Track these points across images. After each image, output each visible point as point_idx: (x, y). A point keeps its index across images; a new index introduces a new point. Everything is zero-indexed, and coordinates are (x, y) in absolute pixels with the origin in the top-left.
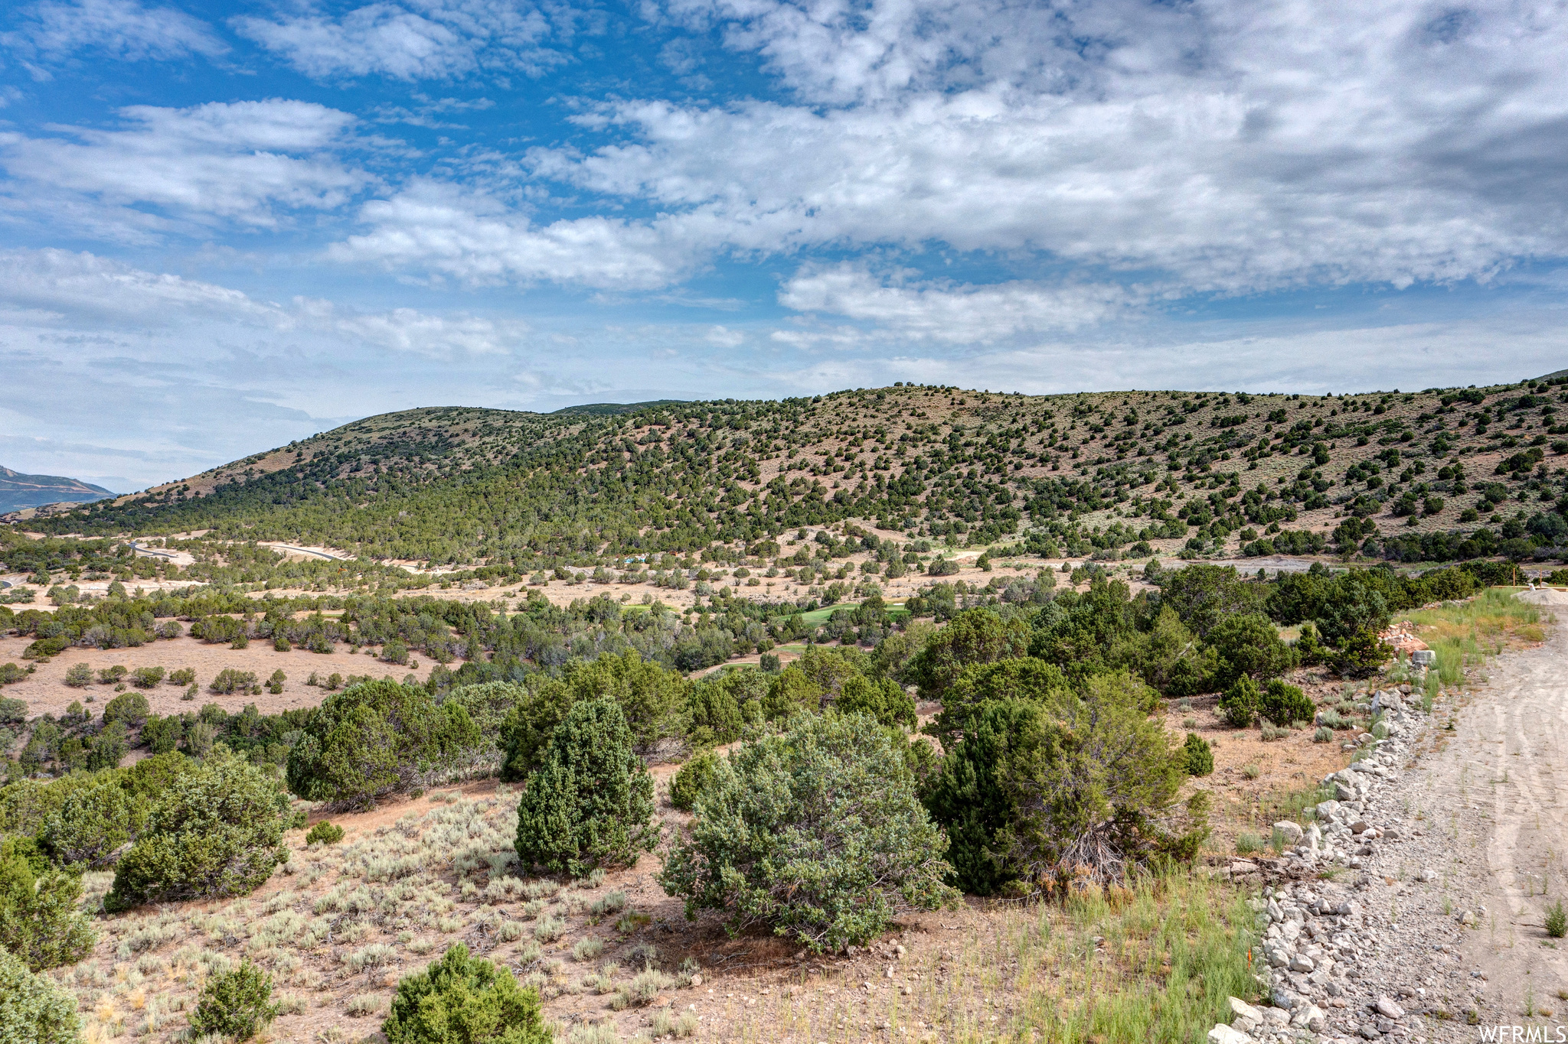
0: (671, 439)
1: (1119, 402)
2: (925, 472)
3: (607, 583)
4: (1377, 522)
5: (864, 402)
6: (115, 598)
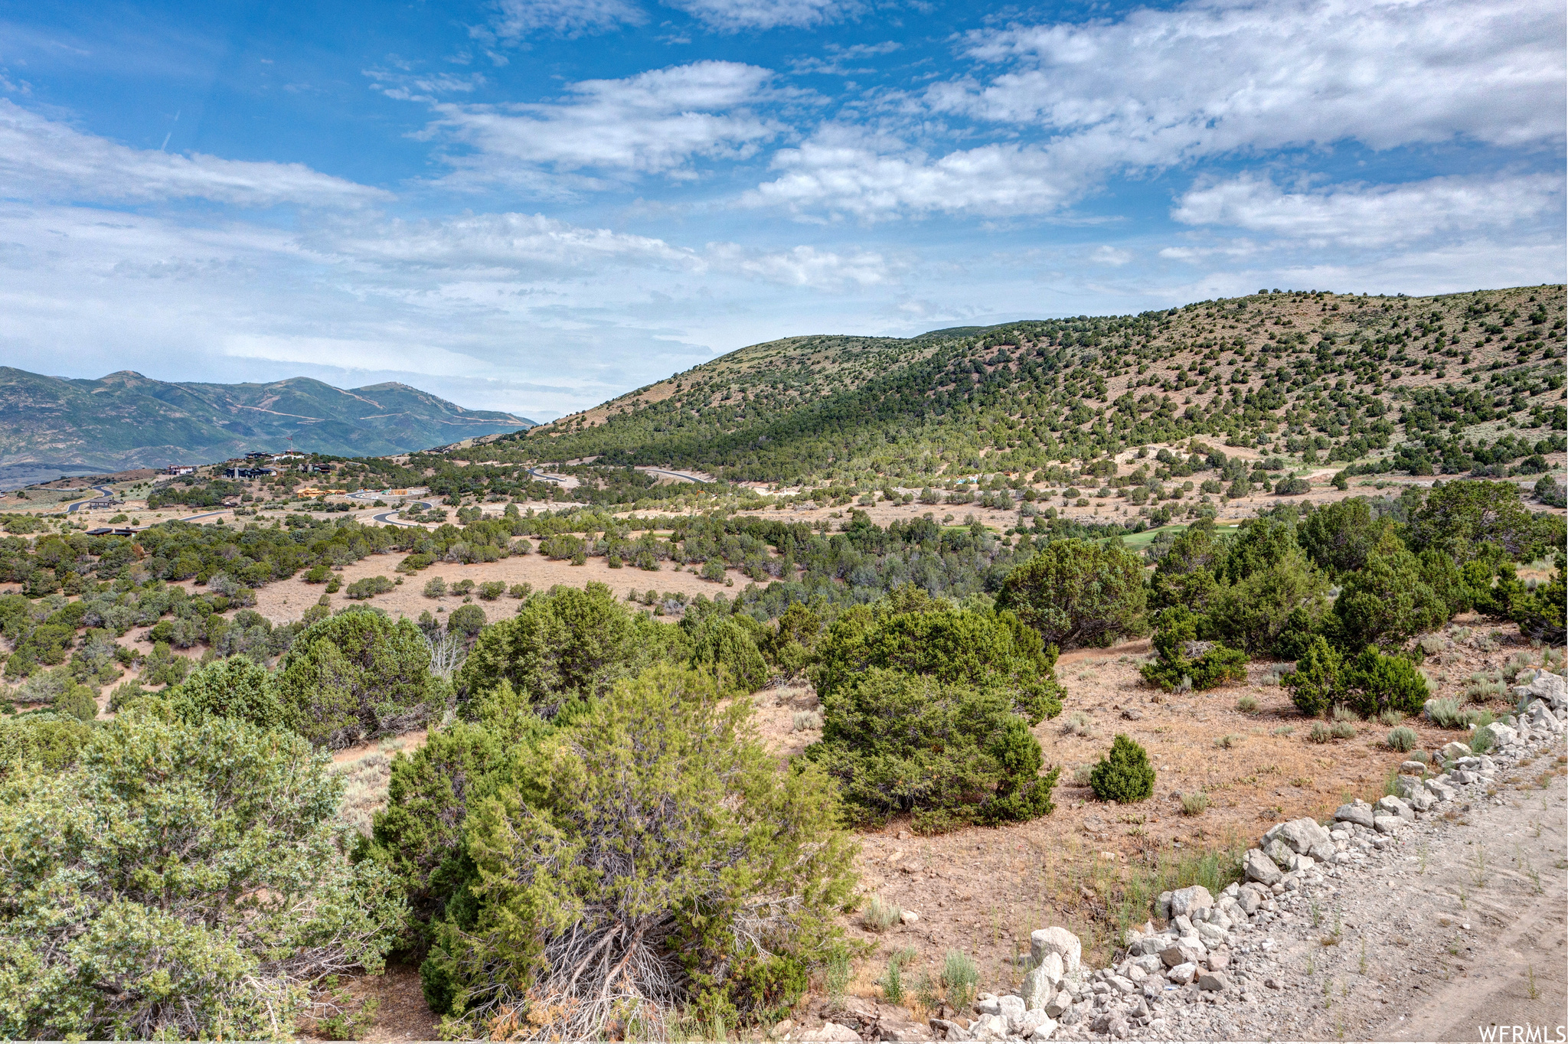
0: (1021, 359)
2: (1287, 385)
3: (934, 503)
5: (1223, 313)
6: (509, 518)
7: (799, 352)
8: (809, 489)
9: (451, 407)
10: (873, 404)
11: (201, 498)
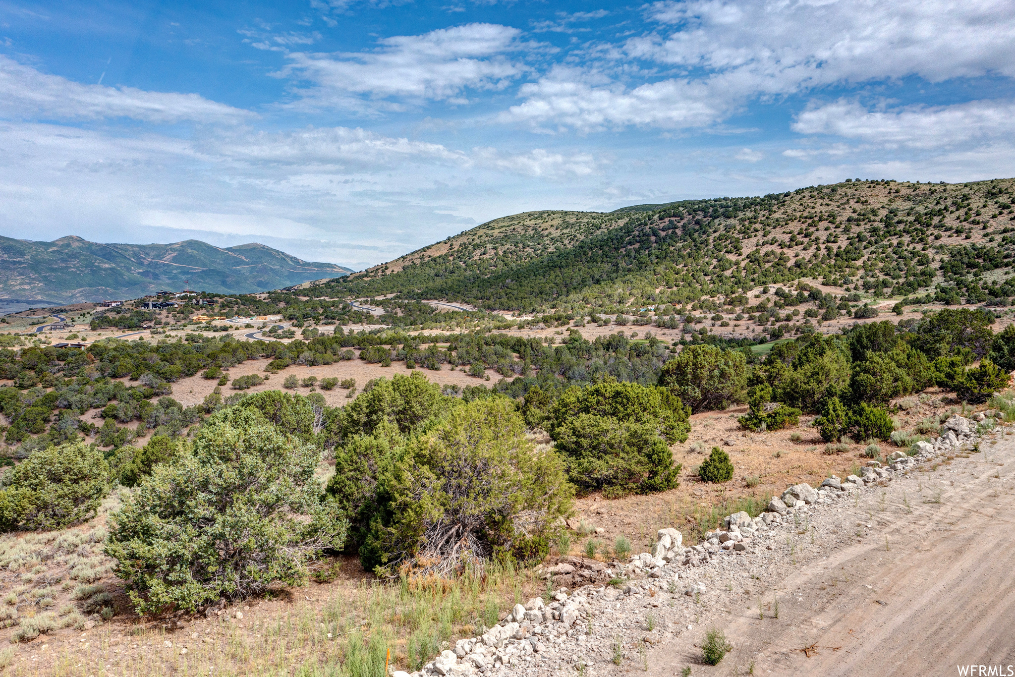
0: (684, 226)
2: (864, 244)
3: (624, 325)
5: (822, 195)
6: (338, 335)
7: (533, 222)
8: (540, 316)
9: (296, 261)
10: (584, 257)
11: (127, 322)
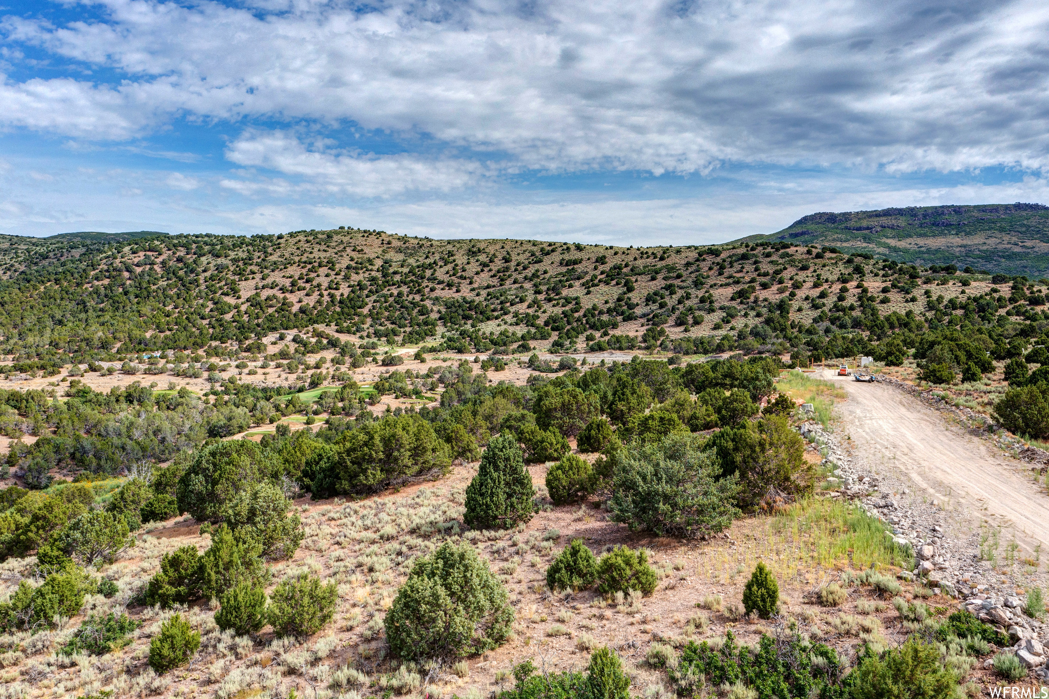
0: (163, 263)
1: (498, 247)
2: (366, 292)
3: (135, 374)
4: (667, 330)
5: (317, 240)
